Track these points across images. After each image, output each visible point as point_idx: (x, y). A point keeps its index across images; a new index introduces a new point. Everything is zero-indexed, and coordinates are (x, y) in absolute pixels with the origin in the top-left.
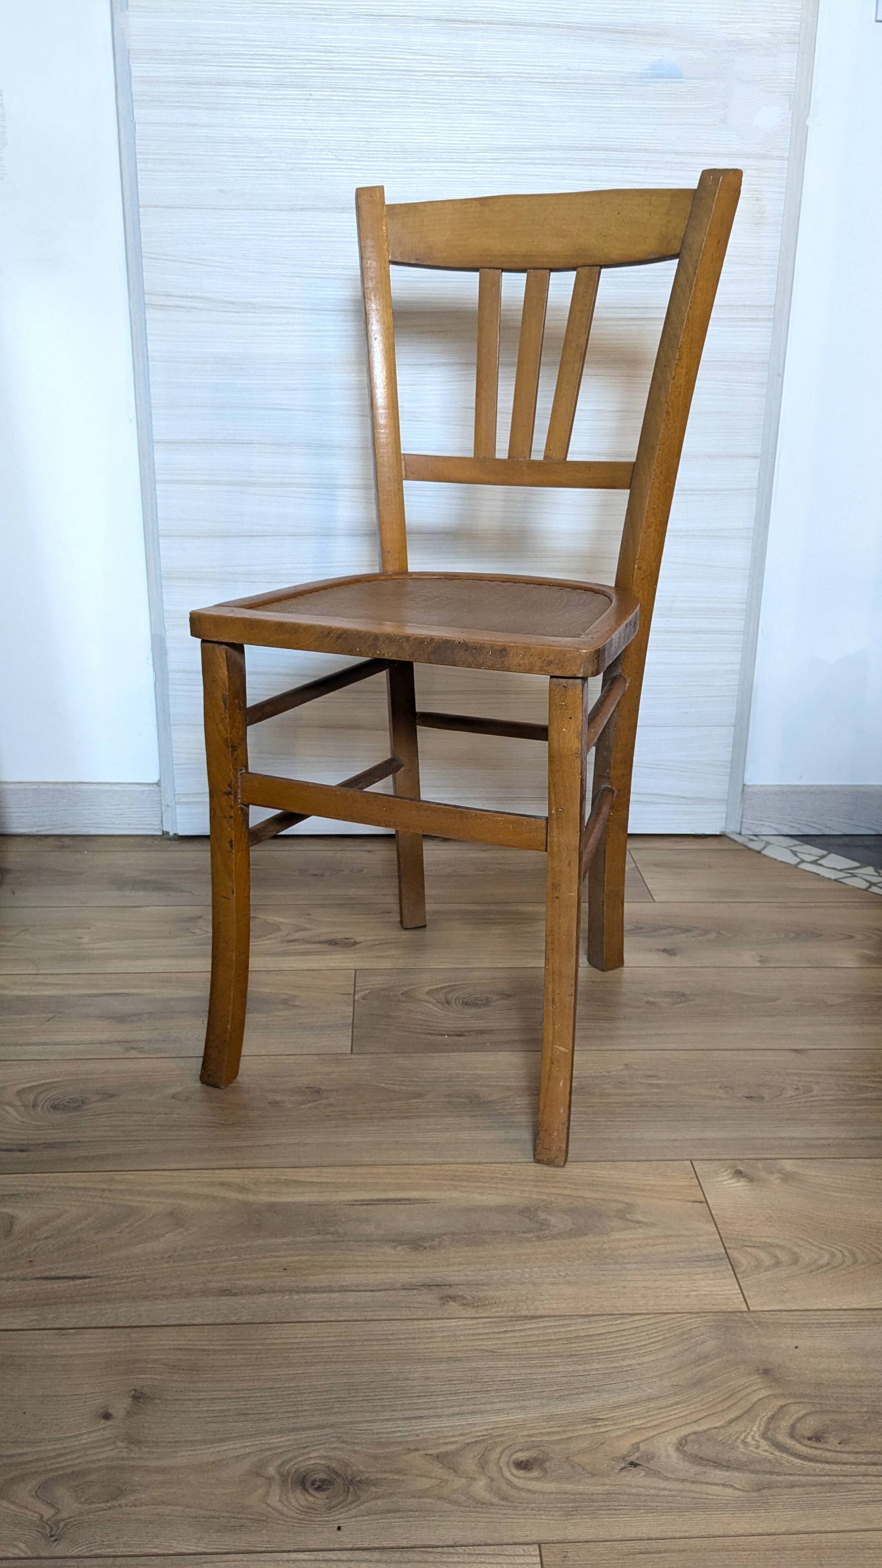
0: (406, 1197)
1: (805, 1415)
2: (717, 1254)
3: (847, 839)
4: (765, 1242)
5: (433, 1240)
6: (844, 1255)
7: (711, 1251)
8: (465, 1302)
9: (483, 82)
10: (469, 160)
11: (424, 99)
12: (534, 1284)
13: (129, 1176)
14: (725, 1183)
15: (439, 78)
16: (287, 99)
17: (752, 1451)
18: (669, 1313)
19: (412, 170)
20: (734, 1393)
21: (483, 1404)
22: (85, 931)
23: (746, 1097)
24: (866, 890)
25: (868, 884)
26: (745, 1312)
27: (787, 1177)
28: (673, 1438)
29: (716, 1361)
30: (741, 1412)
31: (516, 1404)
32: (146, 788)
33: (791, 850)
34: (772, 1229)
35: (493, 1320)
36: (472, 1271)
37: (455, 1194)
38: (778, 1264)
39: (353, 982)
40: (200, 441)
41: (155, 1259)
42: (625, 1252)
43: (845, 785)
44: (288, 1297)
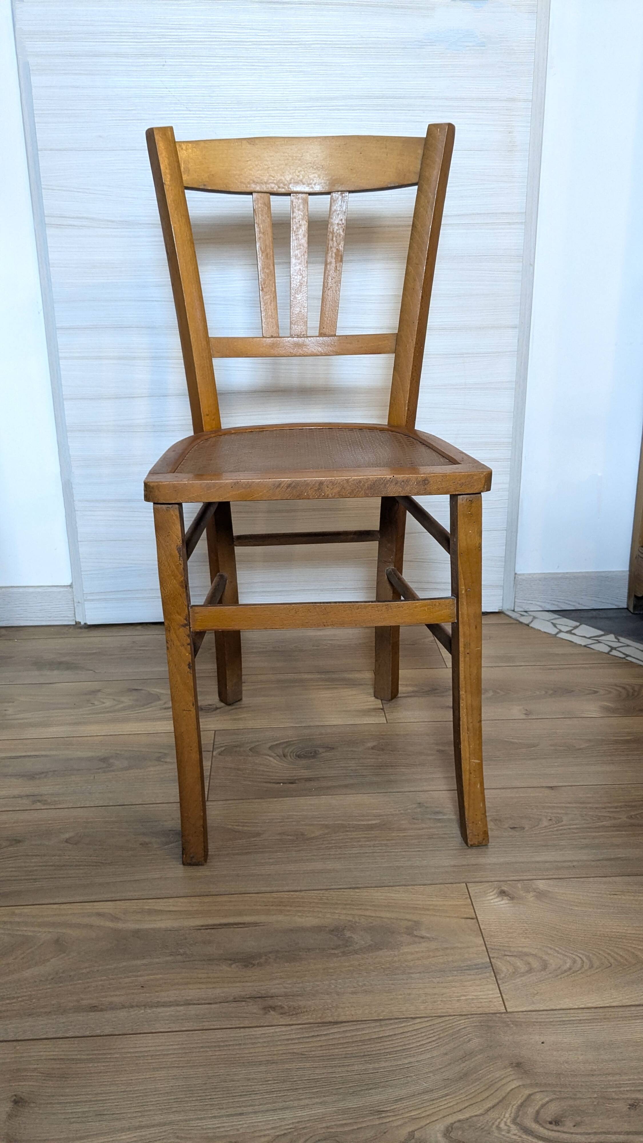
0: (242, 922)
1: (547, 1102)
2: (483, 963)
3: (594, 613)
4: (521, 952)
5: (261, 958)
6: (582, 960)
7: (479, 961)
8: (281, 1011)
9: (297, 48)
10: (288, 109)
11: (252, 62)
12: (338, 994)
13: (26, 910)
14: (492, 901)
15: (263, 47)
16: (148, 65)
17: (503, 1135)
18: (443, 1016)
19: (245, 117)
20: (492, 1085)
21: (291, 1100)
22: (10, 704)
23: (511, 828)
24: (608, 653)
25: (609, 649)
26: (504, 1013)
27: (541, 895)
28: (441, 1126)
29: (479, 1056)
30: (497, 1101)
31: (317, 1100)
32: (62, 589)
33: (552, 623)
34: (527, 940)
35: (304, 1026)
36: (289, 984)
37: (280, 918)
38: (530, 971)
39: (212, 742)
40: (91, 327)
41: (41, 981)
42: (411, 964)
43: (592, 572)
44: (143, 1011)
